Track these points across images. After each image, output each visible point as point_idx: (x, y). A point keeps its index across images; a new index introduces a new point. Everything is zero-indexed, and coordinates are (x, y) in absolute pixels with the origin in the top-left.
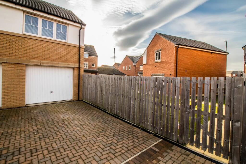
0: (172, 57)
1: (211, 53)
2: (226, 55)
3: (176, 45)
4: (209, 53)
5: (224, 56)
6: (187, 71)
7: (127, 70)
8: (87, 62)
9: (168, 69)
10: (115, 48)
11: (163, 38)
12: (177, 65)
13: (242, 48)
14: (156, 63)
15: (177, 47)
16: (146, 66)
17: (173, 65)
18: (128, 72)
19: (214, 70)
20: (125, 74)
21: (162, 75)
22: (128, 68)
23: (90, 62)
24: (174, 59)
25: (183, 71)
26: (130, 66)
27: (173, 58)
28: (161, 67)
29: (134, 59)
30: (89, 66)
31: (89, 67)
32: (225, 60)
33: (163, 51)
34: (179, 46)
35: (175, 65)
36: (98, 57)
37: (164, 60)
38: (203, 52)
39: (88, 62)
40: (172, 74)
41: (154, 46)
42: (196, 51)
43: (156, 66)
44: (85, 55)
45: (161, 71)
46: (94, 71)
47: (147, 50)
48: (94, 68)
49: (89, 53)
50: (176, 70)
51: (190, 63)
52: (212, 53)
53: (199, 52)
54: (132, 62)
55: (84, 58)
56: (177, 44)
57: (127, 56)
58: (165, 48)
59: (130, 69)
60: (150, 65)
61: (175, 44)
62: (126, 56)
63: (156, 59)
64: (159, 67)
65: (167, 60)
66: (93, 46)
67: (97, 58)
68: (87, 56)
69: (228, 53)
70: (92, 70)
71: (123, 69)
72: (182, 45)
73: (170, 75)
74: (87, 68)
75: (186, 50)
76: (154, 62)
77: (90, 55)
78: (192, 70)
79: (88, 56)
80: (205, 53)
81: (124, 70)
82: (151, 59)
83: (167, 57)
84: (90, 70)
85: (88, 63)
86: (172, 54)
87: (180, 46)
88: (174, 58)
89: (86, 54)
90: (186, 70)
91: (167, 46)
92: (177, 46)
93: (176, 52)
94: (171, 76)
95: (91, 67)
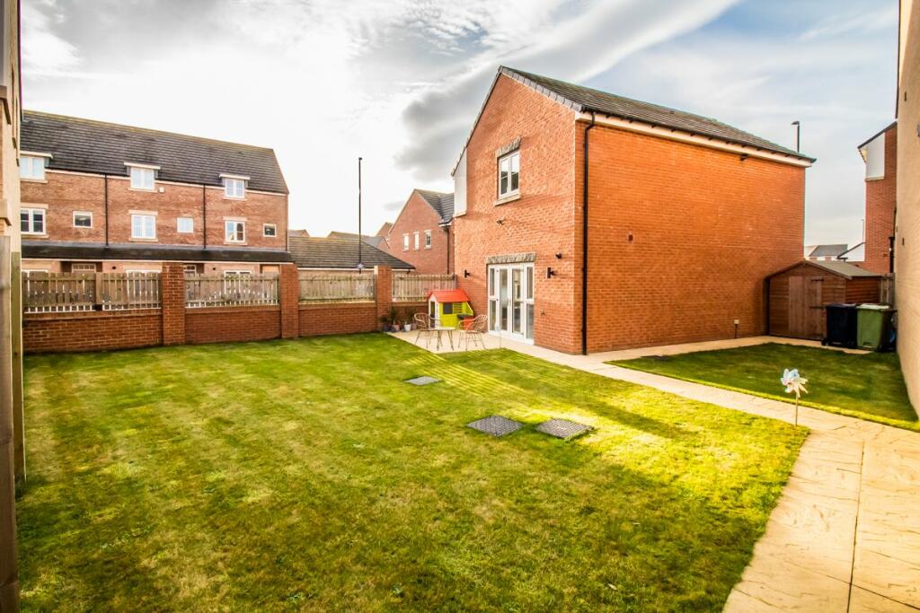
0: (563, 171)
1: (742, 160)
2: (803, 168)
3: (579, 116)
4: (731, 158)
5: (795, 172)
6: (634, 236)
7: (417, 247)
8: (240, 215)
9: (549, 232)
10: (360, 159)
11: (526, 85)
12: (585, 208)
13: (859, 147)
14: (502, 209)
15: (586, 122)
16: (468, 222)
17: (568, 210)
18: (422, 255)
19: (753, 232)
20: (411, 263)
21: (525, 262)
22: (421, 241)
23: (254, 217)
24: (574, 179)
25: (618, 236)
26: (428, 232)
27: (567, 177)
28: (523, 223)
29: (444, 205)
30: (250, 235)
31: (248, 238)
32: (797, 189)
33: (528, 150)
34: (593, 118)
35: (580, 208)
36: (289, 196)
37: (534, 192)
38: (708, 154)
39: (247, 215)
40: (565, 252)
41: (491, 129)
42: (675, 146)
43: (500, 222)
44: (231, 185)
45: (524, 243)
46: (274, 253)
47: (468, 152)
48: (273, 240)
49: (248, 178)
50: (582, 236)
51: (647, 203)
52: (744, 157)
53: (690, 150)
54: (435, 213)
55: (225, 201)
56: (584, 110)
57: (415, 190)
58: (537, 135)
59: (429, 243)
60: (479, 216)
61: (577, 109)
62: (414, 193)
63: (504, 191)
64: (513, 223)
65: (545, 187)
66: (272, 150)
67: (286, 198)
68: (239, 192)
69: (812, 161)
70: (264, 249)
71: (402, 245)
72: (608, 115)
73: (557, 260)
74: (244, 242)
75: (628, 138)
76: (496, 203)
77: (251, 186)
78: (658, 236)
79: (244, 190)
80: (717, 156)
81: (407, 249)
82: (482, 192)
83: (544, 174)
84: (256, 248)
85: (245, 219)
86: (566, 157)
87: (599, 119)
88: (571, 174)
89: (235, 182)
90: (630, 233)
91: (544, 123)
92: (587, 117)
93: (581, 147)
94: (563, 261)
95: (261, 238)
